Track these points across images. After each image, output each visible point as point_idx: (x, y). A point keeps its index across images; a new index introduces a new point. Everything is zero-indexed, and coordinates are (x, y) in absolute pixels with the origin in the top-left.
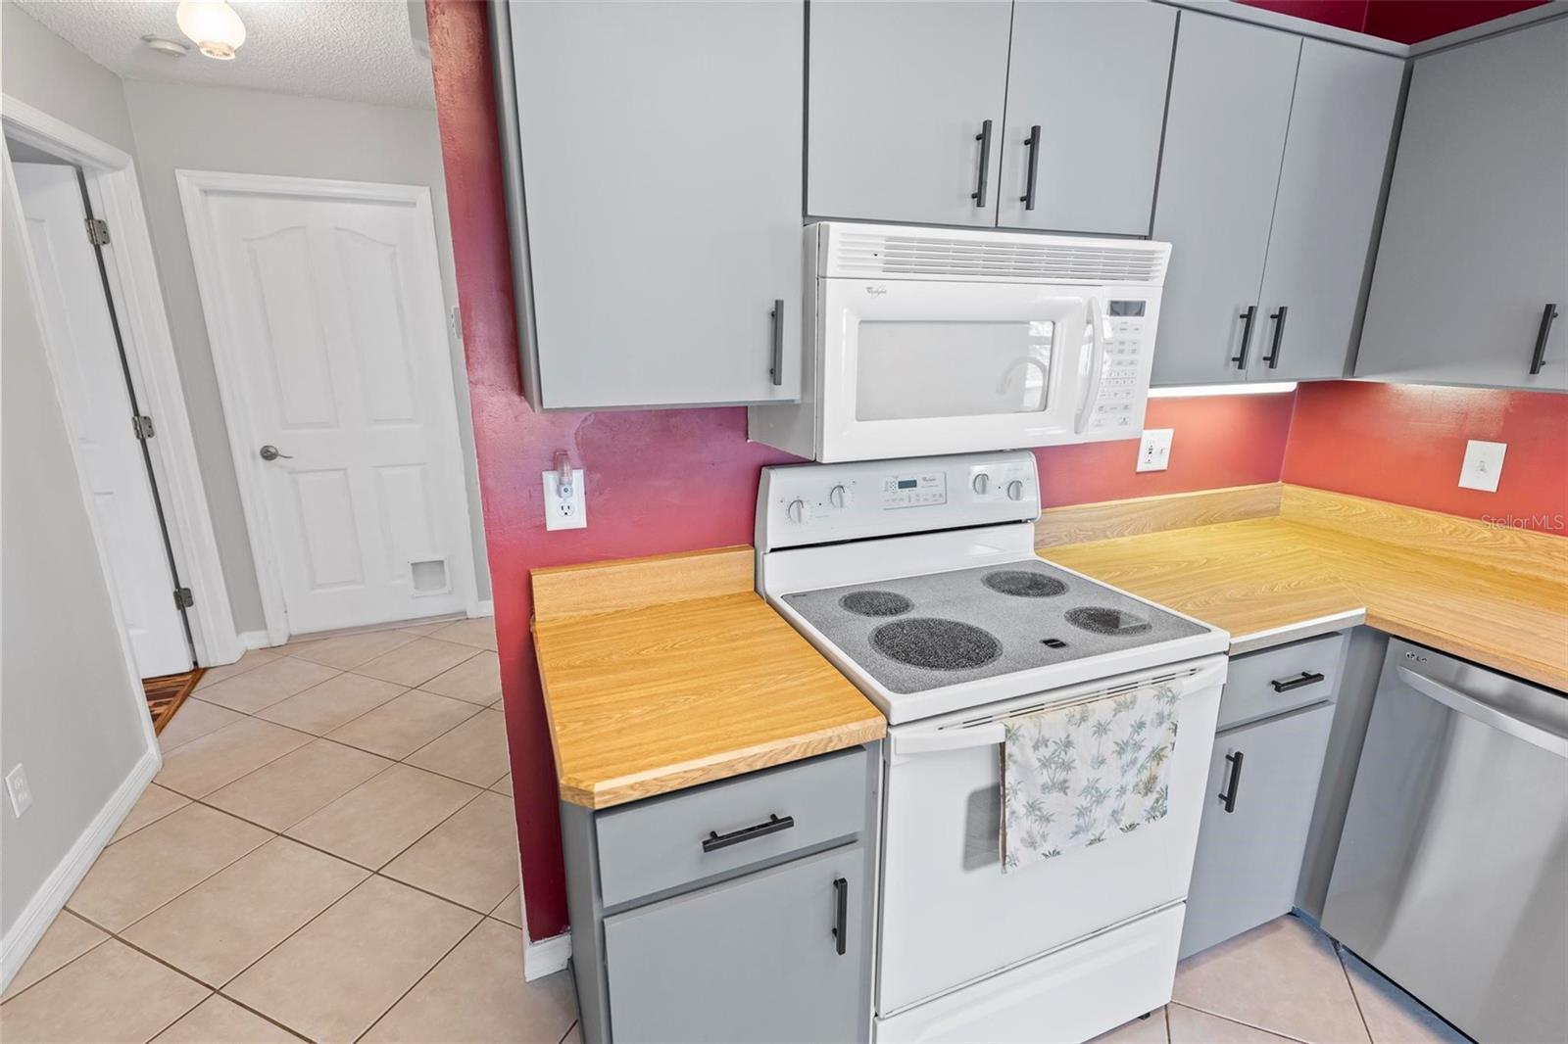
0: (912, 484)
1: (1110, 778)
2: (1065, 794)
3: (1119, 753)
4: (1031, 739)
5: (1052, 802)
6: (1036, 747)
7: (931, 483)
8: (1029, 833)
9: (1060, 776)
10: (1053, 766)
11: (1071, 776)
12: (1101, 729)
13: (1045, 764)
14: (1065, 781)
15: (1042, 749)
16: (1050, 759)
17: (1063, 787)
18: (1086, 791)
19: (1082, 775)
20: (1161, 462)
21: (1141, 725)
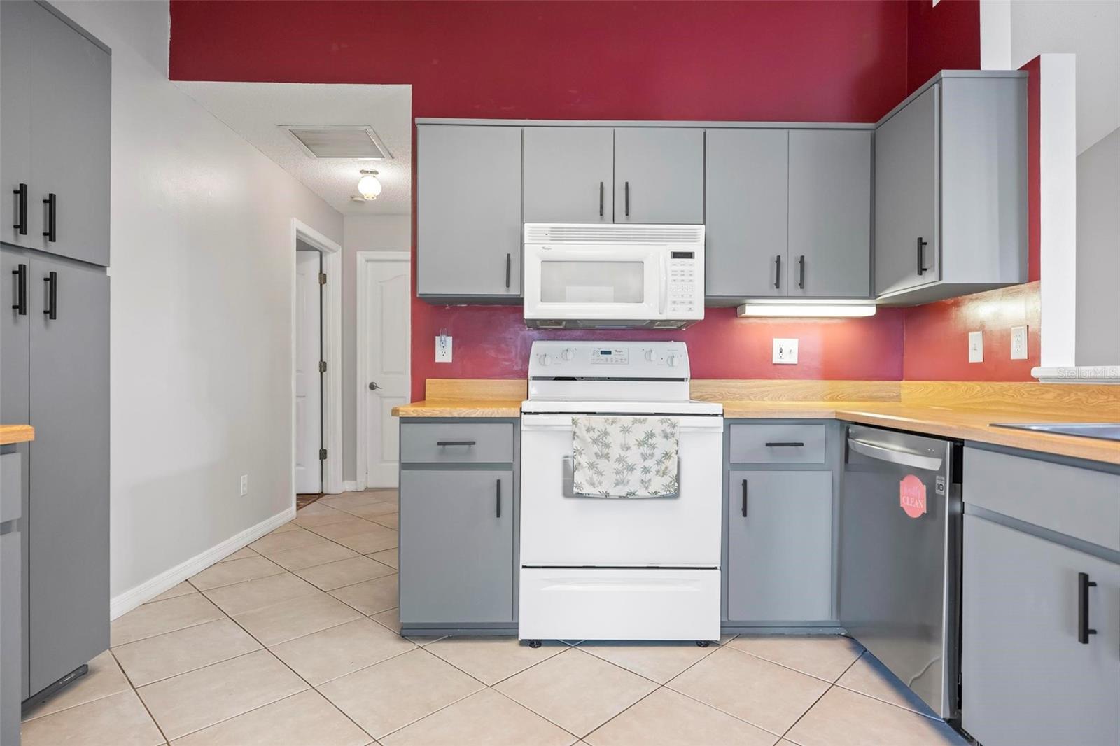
0: (609, 353)
1: (634, 457)
2: (609, 461)
3: (638, 446)
4: (585, 426)
5: (602, 464)
6: (588, 430)
7: (621, 353)
8: (591, 479)
9: (605, 451)
10: (600, 444)
11: (610, 451)
12: (625, 430)
13: (595, 441)
14: (608, 454)
15: (592, 433)
16: (596, 439)
17: (607, 457)
18: (619, 460)
19: (615, 452)
20: (792, 359)
21: (651, 435)
